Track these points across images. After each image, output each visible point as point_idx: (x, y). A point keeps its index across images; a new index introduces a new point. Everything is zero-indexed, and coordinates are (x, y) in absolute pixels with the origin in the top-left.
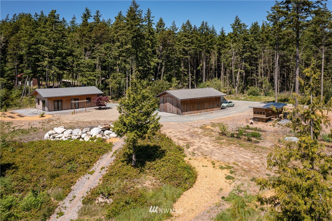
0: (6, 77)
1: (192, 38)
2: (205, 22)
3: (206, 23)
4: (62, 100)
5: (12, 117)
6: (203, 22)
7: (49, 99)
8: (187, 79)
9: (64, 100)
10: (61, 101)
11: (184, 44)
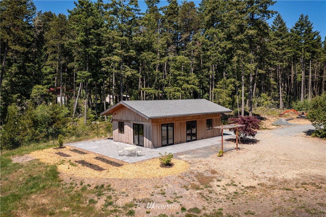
0: (46, 84)
1: (287, 37)
2: (304, 16)
3: (307, 17)
4: (173, 123)
5: (91, 165)
6: (302, 16)
7: (154, 120)
8: (277, 95)
9: (177, 124)
10: (172, 125)
11: (277, 46)
